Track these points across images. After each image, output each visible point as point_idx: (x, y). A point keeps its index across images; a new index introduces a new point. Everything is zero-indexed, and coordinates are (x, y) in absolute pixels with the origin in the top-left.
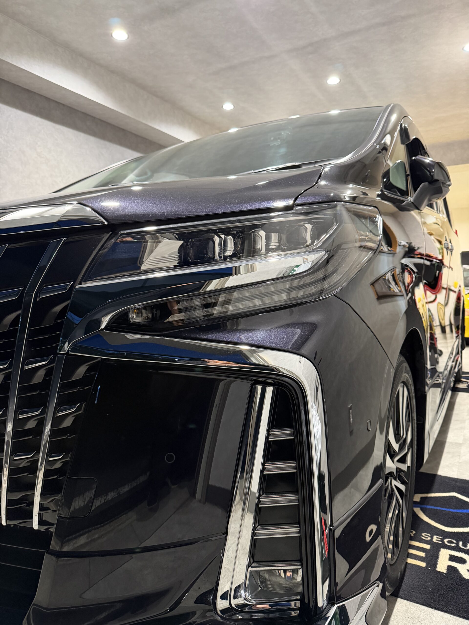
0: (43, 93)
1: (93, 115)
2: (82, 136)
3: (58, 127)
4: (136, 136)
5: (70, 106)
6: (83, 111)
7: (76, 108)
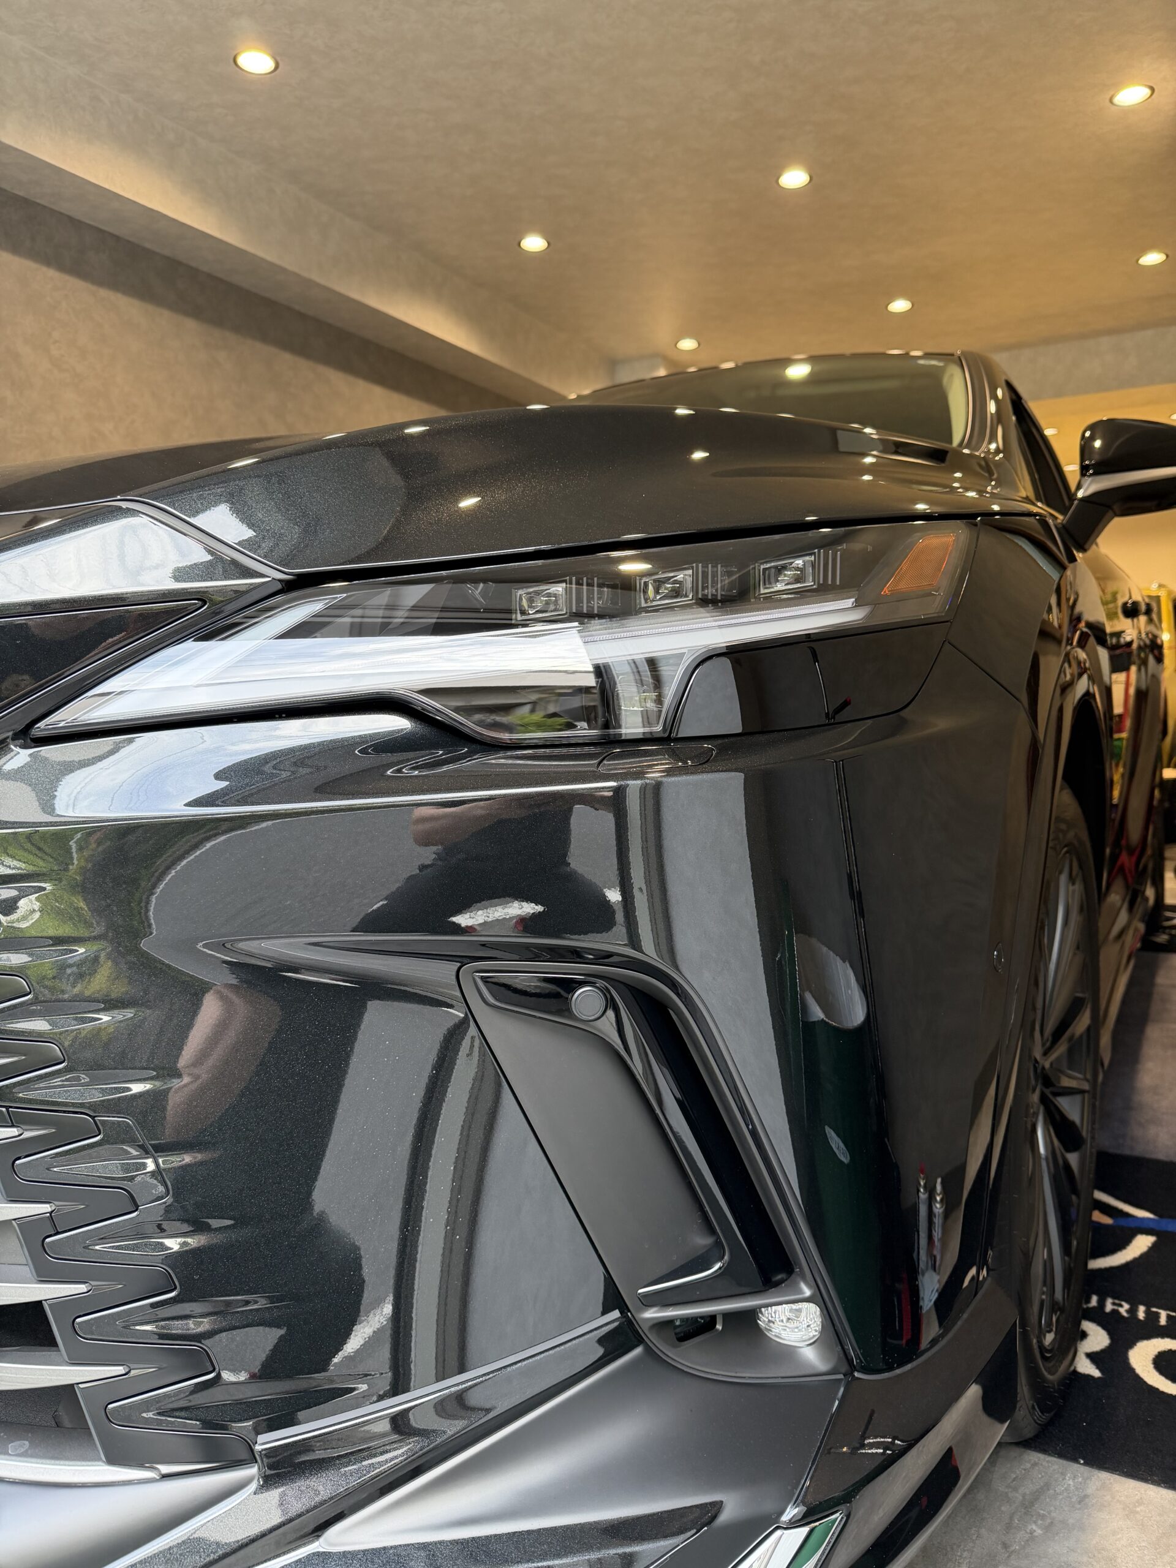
0: (65, 207)
1: (194, 264)
2: (164, 319)
3: (103, 293)
4: (302, 316)
5: (131, 239)
6: (166, 252)
7: (148, 245)
